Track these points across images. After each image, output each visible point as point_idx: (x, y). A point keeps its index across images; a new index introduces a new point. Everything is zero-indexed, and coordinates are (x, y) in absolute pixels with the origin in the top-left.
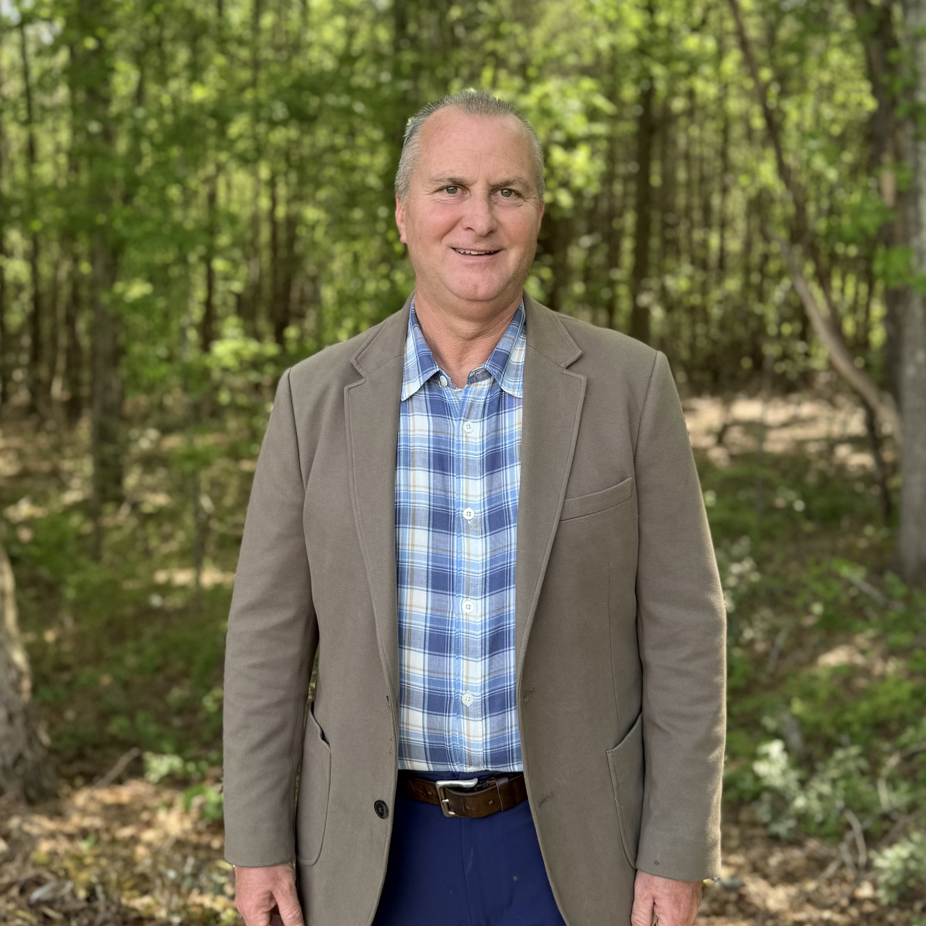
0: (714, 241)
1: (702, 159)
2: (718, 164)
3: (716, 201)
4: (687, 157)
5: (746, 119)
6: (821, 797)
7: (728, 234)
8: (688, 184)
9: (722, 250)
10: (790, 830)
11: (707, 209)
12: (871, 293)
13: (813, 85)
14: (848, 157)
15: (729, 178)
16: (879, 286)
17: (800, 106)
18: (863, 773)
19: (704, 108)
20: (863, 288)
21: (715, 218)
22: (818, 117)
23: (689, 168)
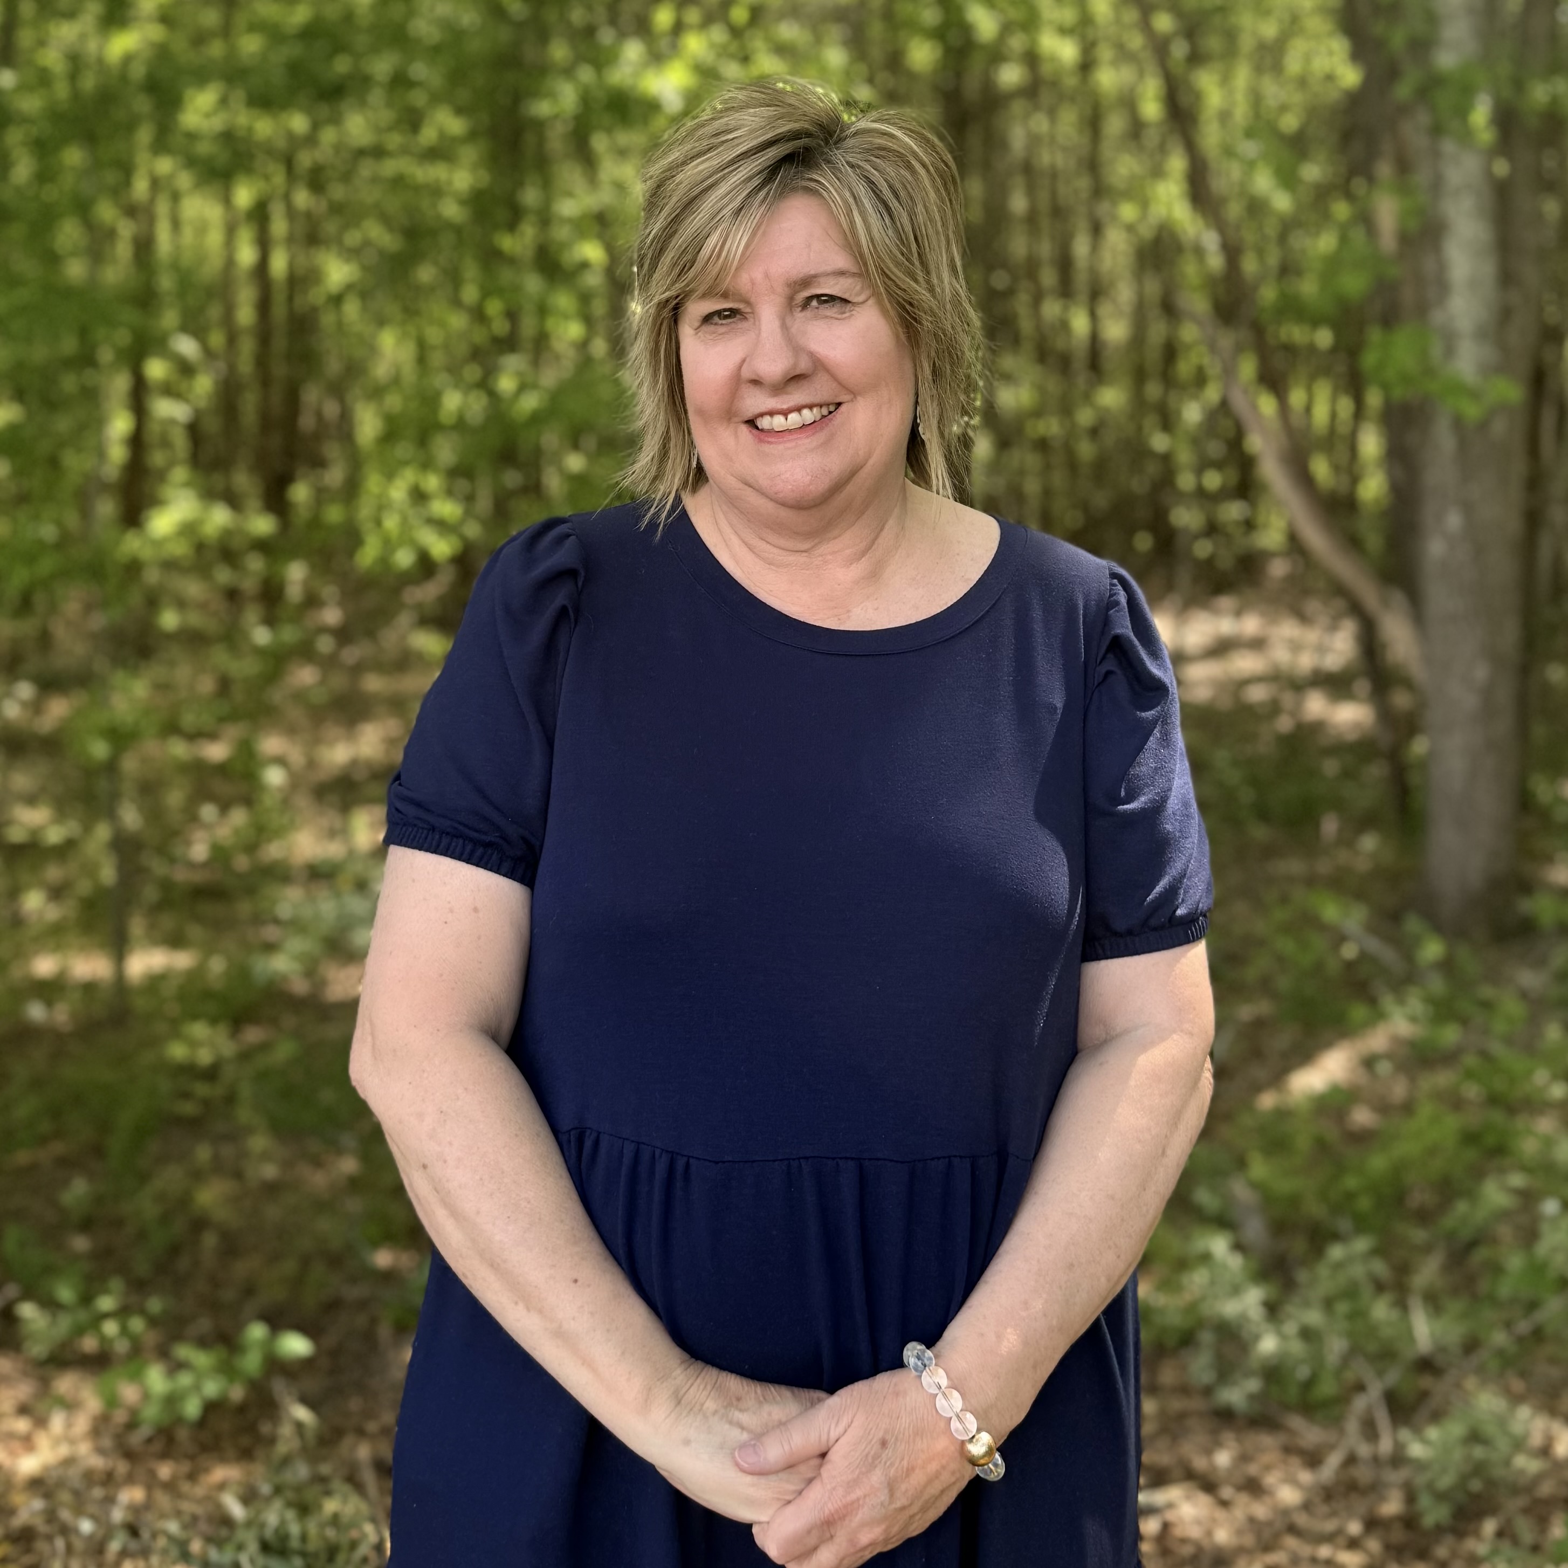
0: (1080, 323)
1: (1054, 175)
2: (1083, 183)
3: (1081, 247)
4: (1028, 169)
5: (1129, 102)
6: (1307, 1334)
7: (1105, 309)
8: (1032, 219)
9: (1095, 338)
10: (1252, 1397)
11: (1065, 264)
12: (1359, 413)
13: (1246, 43)
14: (1312, 172)
15: (1103, 208)
16: (1374, 399)
17: (1226, 80)
18: (1379, 1287)
19: (1055, 84)
20: (1345, 406)
21: (1081, 279)
22: (1256, 98)
23: (1031, 190)
